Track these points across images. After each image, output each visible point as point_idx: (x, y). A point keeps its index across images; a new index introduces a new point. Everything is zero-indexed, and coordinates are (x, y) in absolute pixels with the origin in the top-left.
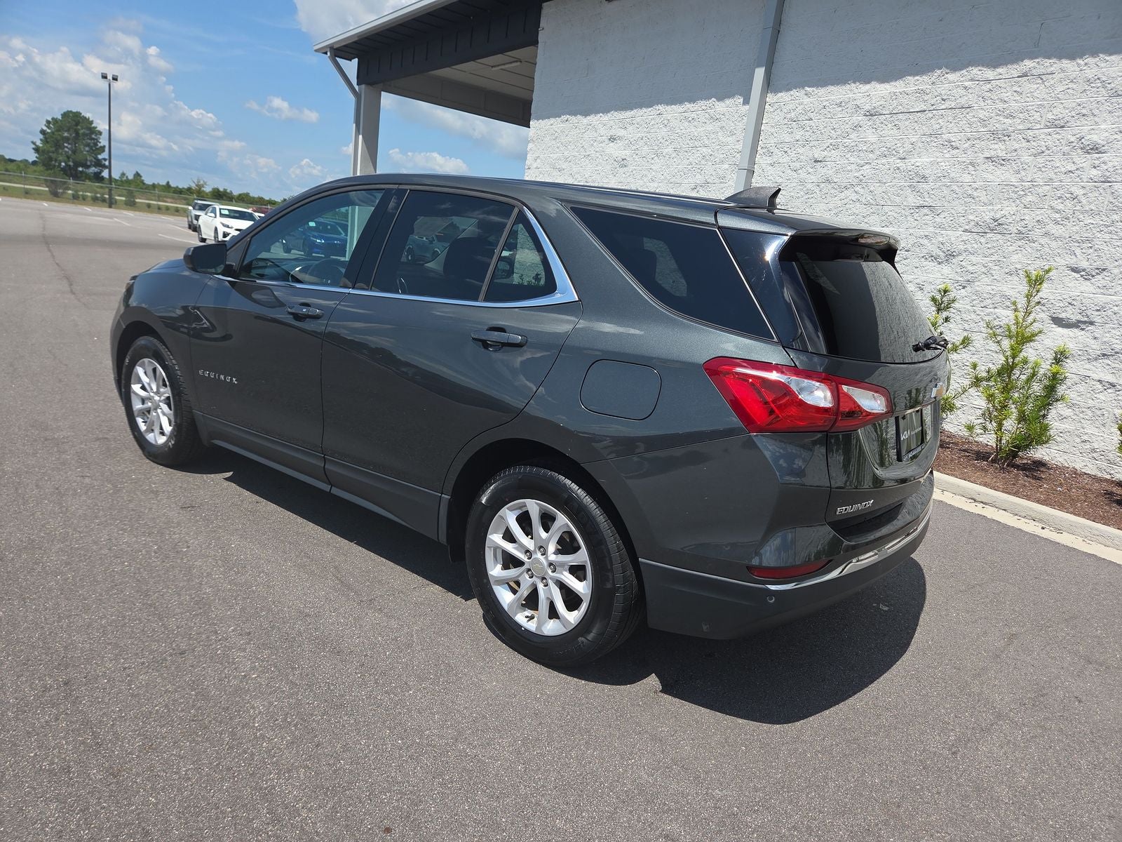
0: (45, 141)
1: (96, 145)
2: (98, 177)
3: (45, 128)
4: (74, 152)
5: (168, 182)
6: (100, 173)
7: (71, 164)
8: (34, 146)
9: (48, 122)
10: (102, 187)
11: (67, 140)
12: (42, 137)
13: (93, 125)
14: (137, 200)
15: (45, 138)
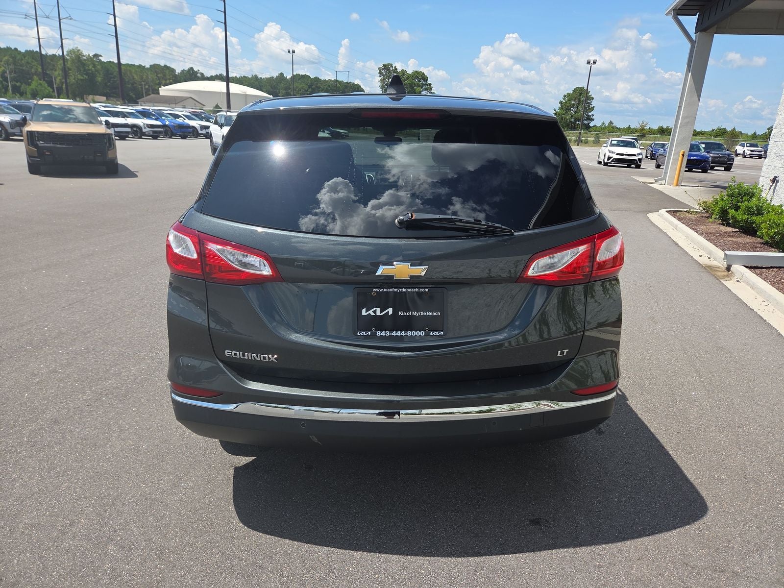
0: (561, 108)
1: (589, 106)
2: (587, 127)
3: (562, 100)
4: (576, 112)
5: (630, 126)
6: (589, 124)
7: (573, 120)
8: (555, 112)
9: (565, 96)
10: (586, 133)
11: (573, 105)
12: (560, 105)
13: (589, 94)
14: (601, 140)
15: (562, 106)
